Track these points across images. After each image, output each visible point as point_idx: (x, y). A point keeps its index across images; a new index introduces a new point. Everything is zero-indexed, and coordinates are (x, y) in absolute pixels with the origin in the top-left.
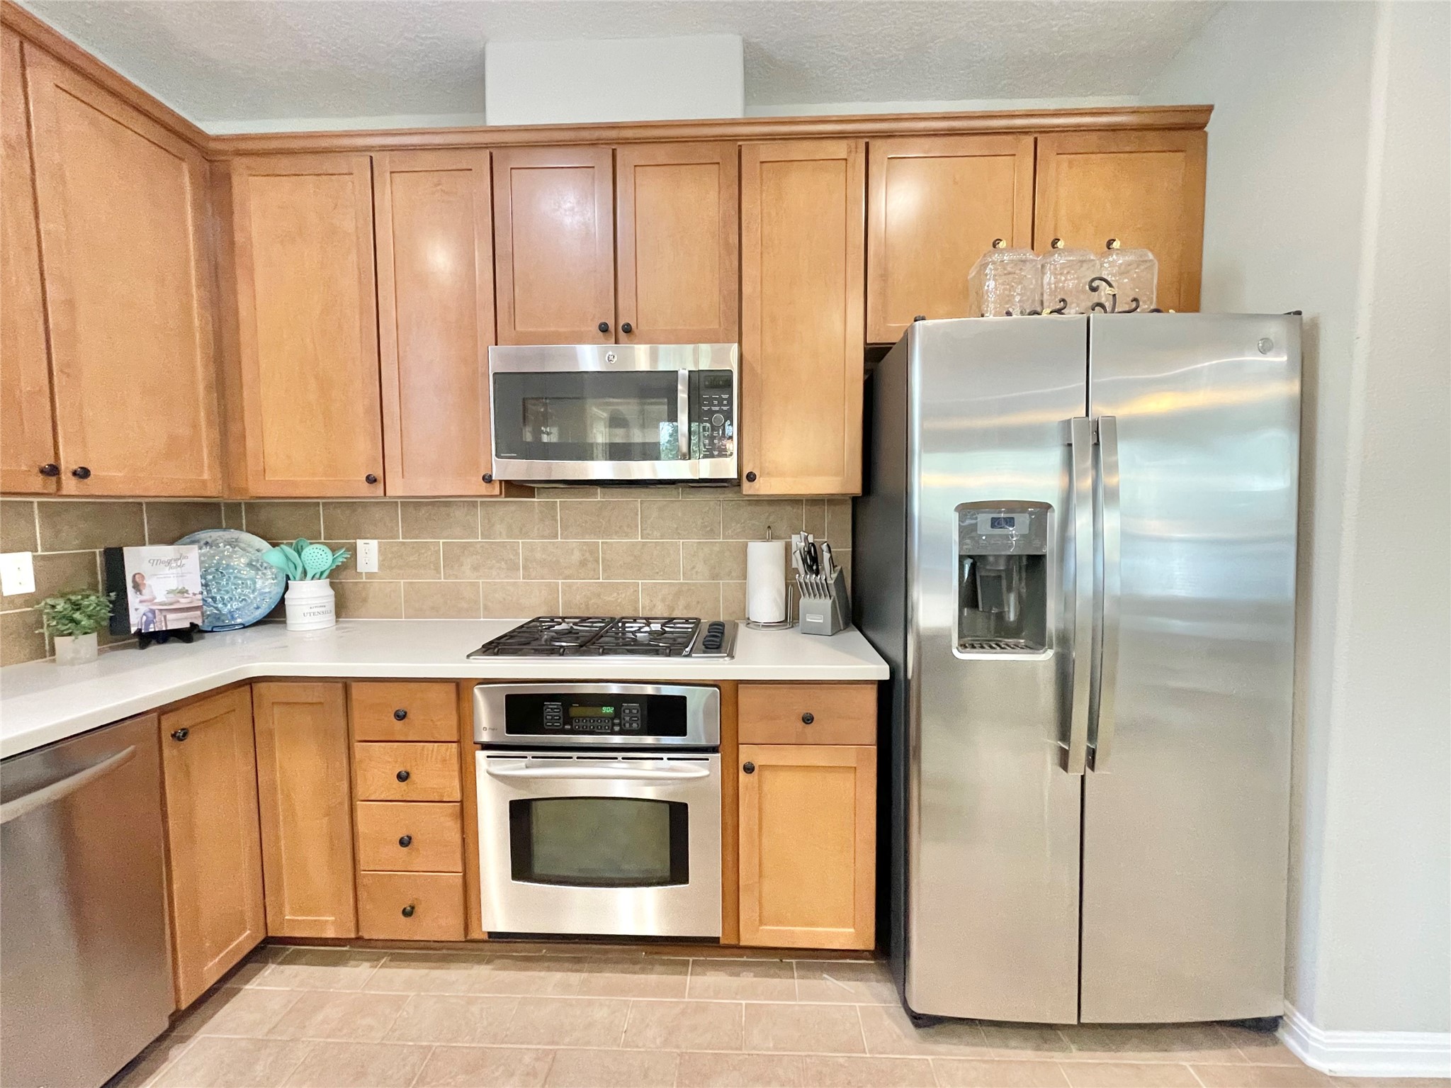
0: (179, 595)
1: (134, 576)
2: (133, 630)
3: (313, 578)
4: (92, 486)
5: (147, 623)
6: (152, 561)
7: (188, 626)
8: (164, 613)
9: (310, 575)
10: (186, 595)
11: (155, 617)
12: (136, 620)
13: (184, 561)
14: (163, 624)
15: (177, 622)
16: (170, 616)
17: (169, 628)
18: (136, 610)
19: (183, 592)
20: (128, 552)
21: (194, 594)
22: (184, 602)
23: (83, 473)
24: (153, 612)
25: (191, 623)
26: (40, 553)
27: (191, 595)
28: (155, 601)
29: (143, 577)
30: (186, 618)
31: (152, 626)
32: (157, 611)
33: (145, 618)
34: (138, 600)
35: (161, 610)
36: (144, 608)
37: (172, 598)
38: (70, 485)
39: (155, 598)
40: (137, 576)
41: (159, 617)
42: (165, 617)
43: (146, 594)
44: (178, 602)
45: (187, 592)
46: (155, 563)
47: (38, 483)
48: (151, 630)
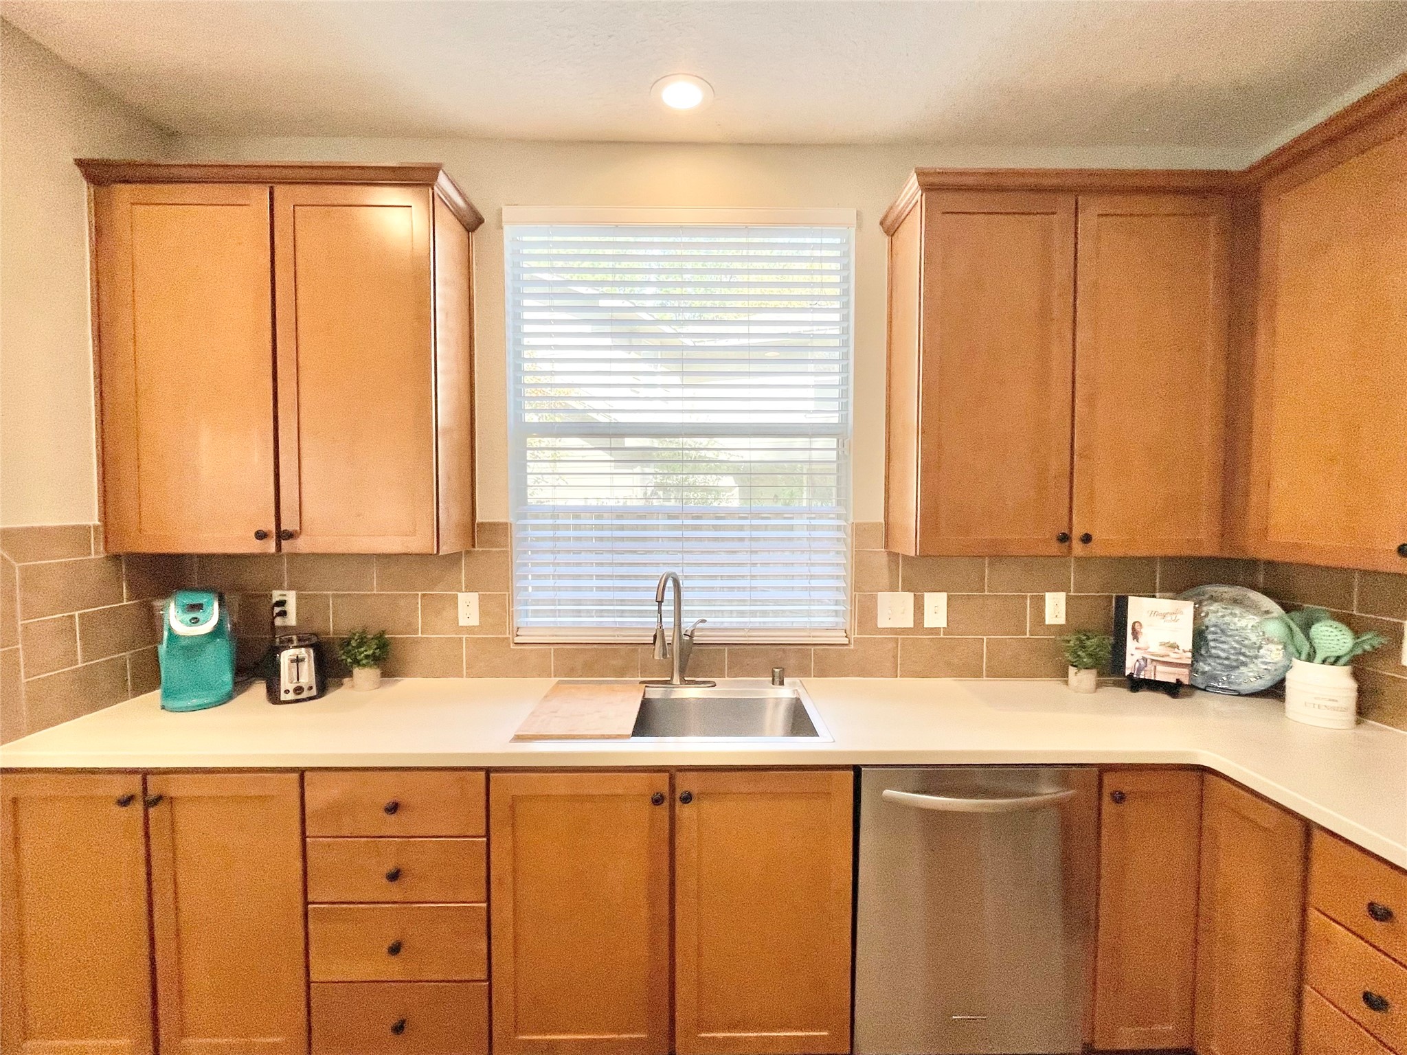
0: (1170, 648)
1: (1134, 623)
2: (1127, 673)
3: (1324, 662)
4: (1096, 549)
5: (1139, 670)
6: (1150, 612)
7: (1174, 681)
8: (1154, 663)
9: (1319, 657)
10: (1176, 650)
11: (1146, 666)
12: (1130, 665)
13: (1179, 616)
14: (1153, 674)
15: (1165, 675)
16: (1160, 668)
17: (1157, 679)
18: (1132, 655)
19: (1174, 646)
20: (1133, 601)
21: (1184, 651)
22: (1173, 658)
23: (1087, 539)
24: (1145, 659)
25: (1178, 680)
26: (1072, 594)
27: (1181, 651)
28: (1149, 650)
29: (1141, 625)
30: (1174, 674)
31: (1143, 673)
32: (1149, 661)
33: (1137, 664)
34: (1135, 646)
35: (1153, 660)
36: (1138, 655)
37: (1162, 650)
38: (1078, 548)
39: (1149, 648)
40: (1136, 624)
41: (1150, 667)
42: (1155, 667)
43: (1142, 643)
44: (1169, 655)
45: (1178, 647)
46: (1154, 613)
47: (1055, 548)
48: (1142, 677)
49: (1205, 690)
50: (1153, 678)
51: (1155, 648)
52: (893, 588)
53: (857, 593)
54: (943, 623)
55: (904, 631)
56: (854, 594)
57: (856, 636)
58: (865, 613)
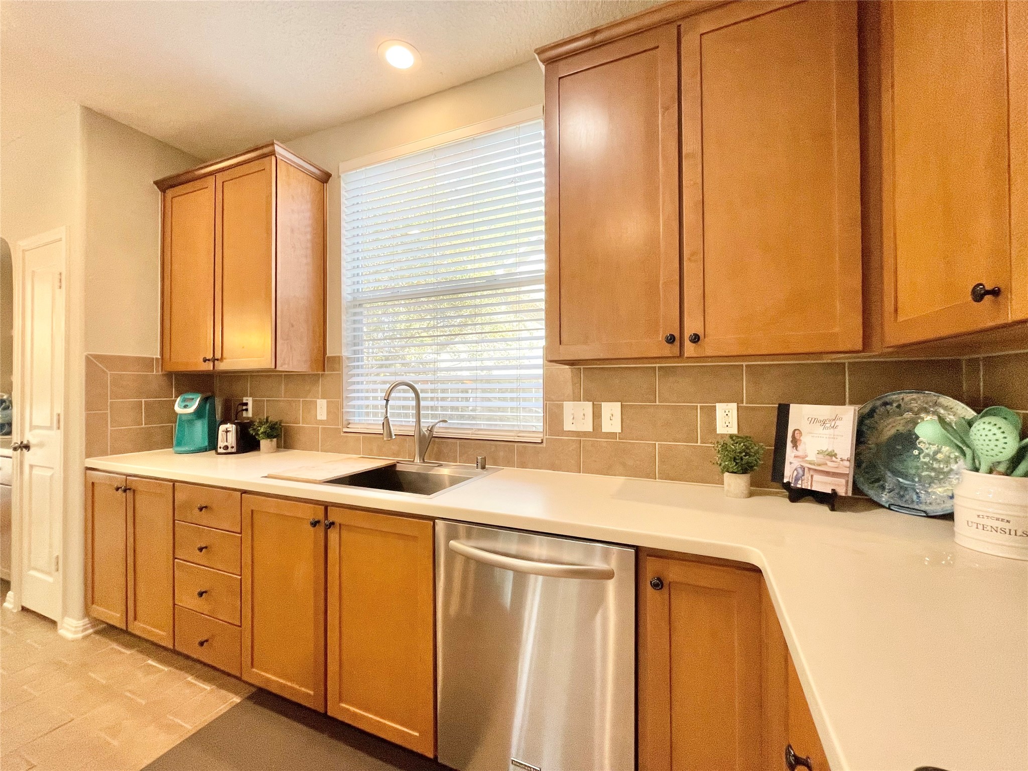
0: (829, 457)
1: (795, 430)
2: (785, 481)
3: (991, 471)
4: (709, 348)
5: (797, 479)
6: (810, 419)
7: (829, 491)
9: (984, 467)
10: (834, 459)
11: (803, 475)
12: (789, 473)
13: (838, 423)
14: (809, 483)
15: (822, 485)
16: (817, 477)
17: (813, 489)
18: (791, 463)
19: (832, 455)
20: (794, 409)
21: (842, 460)
22: (830, 466)
23: (696, 339)
24: (803, 469)
25: (833, 490)
26: (743, 405)
27: (839, 460)
28: (807, 459)
29: (801, 433)
30: (830, 484)
31: (800, 482)
32: (806, 470)
33: (795, 473)
34: (793, 455)
35: (809, 469)
36: (797, 463)
37: (821, 459)
38: (690, 349)
39: (806, 456)
40: (796, 432)
41: (807, 475)
42: (812, 476)
43: (800, 453)
44: (826, 464)
45: (835, 455)
46: (813, 420)
47: (668, 350)
48: (799, 486)
49: (889, 508)
50: (809, 488)
51: (812, 456)
52: (576, 398)
53: (548, 402)
54: (617, 429)
55: (585, 434)
56: (545, 402)
57: (547, 437)
58: (553, 417)
